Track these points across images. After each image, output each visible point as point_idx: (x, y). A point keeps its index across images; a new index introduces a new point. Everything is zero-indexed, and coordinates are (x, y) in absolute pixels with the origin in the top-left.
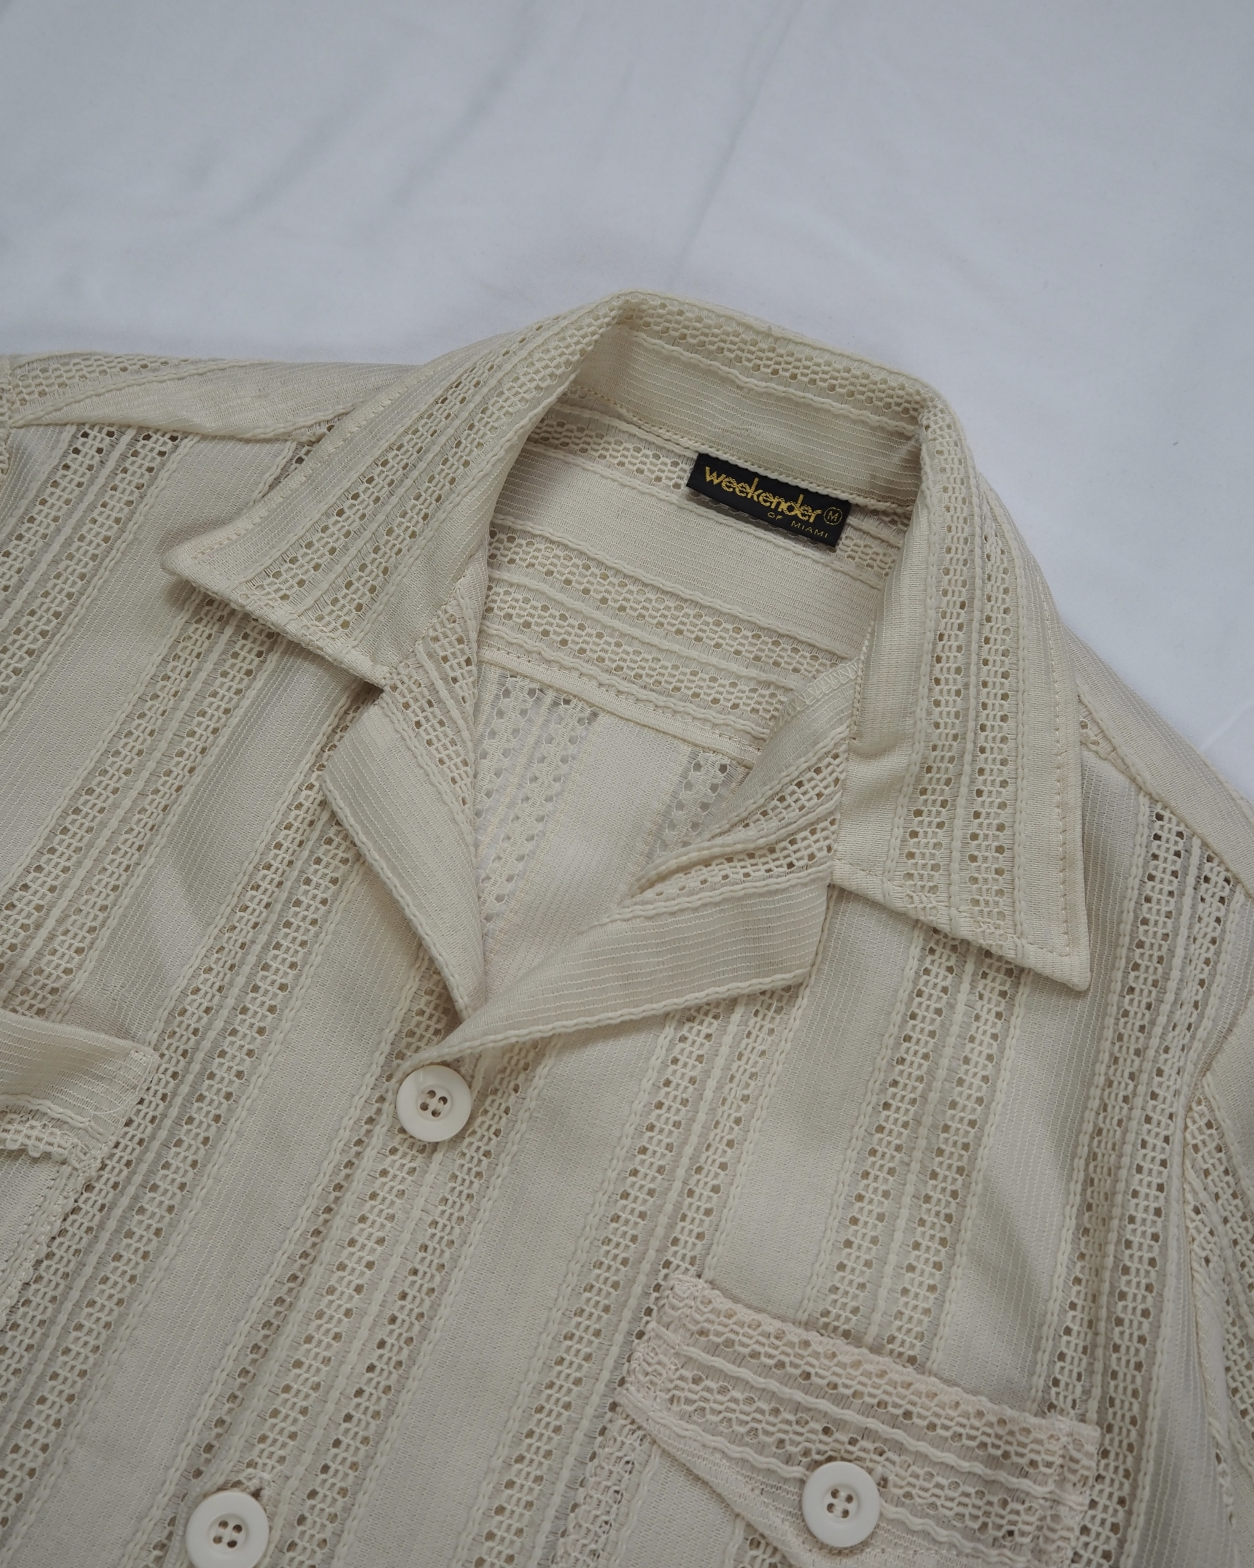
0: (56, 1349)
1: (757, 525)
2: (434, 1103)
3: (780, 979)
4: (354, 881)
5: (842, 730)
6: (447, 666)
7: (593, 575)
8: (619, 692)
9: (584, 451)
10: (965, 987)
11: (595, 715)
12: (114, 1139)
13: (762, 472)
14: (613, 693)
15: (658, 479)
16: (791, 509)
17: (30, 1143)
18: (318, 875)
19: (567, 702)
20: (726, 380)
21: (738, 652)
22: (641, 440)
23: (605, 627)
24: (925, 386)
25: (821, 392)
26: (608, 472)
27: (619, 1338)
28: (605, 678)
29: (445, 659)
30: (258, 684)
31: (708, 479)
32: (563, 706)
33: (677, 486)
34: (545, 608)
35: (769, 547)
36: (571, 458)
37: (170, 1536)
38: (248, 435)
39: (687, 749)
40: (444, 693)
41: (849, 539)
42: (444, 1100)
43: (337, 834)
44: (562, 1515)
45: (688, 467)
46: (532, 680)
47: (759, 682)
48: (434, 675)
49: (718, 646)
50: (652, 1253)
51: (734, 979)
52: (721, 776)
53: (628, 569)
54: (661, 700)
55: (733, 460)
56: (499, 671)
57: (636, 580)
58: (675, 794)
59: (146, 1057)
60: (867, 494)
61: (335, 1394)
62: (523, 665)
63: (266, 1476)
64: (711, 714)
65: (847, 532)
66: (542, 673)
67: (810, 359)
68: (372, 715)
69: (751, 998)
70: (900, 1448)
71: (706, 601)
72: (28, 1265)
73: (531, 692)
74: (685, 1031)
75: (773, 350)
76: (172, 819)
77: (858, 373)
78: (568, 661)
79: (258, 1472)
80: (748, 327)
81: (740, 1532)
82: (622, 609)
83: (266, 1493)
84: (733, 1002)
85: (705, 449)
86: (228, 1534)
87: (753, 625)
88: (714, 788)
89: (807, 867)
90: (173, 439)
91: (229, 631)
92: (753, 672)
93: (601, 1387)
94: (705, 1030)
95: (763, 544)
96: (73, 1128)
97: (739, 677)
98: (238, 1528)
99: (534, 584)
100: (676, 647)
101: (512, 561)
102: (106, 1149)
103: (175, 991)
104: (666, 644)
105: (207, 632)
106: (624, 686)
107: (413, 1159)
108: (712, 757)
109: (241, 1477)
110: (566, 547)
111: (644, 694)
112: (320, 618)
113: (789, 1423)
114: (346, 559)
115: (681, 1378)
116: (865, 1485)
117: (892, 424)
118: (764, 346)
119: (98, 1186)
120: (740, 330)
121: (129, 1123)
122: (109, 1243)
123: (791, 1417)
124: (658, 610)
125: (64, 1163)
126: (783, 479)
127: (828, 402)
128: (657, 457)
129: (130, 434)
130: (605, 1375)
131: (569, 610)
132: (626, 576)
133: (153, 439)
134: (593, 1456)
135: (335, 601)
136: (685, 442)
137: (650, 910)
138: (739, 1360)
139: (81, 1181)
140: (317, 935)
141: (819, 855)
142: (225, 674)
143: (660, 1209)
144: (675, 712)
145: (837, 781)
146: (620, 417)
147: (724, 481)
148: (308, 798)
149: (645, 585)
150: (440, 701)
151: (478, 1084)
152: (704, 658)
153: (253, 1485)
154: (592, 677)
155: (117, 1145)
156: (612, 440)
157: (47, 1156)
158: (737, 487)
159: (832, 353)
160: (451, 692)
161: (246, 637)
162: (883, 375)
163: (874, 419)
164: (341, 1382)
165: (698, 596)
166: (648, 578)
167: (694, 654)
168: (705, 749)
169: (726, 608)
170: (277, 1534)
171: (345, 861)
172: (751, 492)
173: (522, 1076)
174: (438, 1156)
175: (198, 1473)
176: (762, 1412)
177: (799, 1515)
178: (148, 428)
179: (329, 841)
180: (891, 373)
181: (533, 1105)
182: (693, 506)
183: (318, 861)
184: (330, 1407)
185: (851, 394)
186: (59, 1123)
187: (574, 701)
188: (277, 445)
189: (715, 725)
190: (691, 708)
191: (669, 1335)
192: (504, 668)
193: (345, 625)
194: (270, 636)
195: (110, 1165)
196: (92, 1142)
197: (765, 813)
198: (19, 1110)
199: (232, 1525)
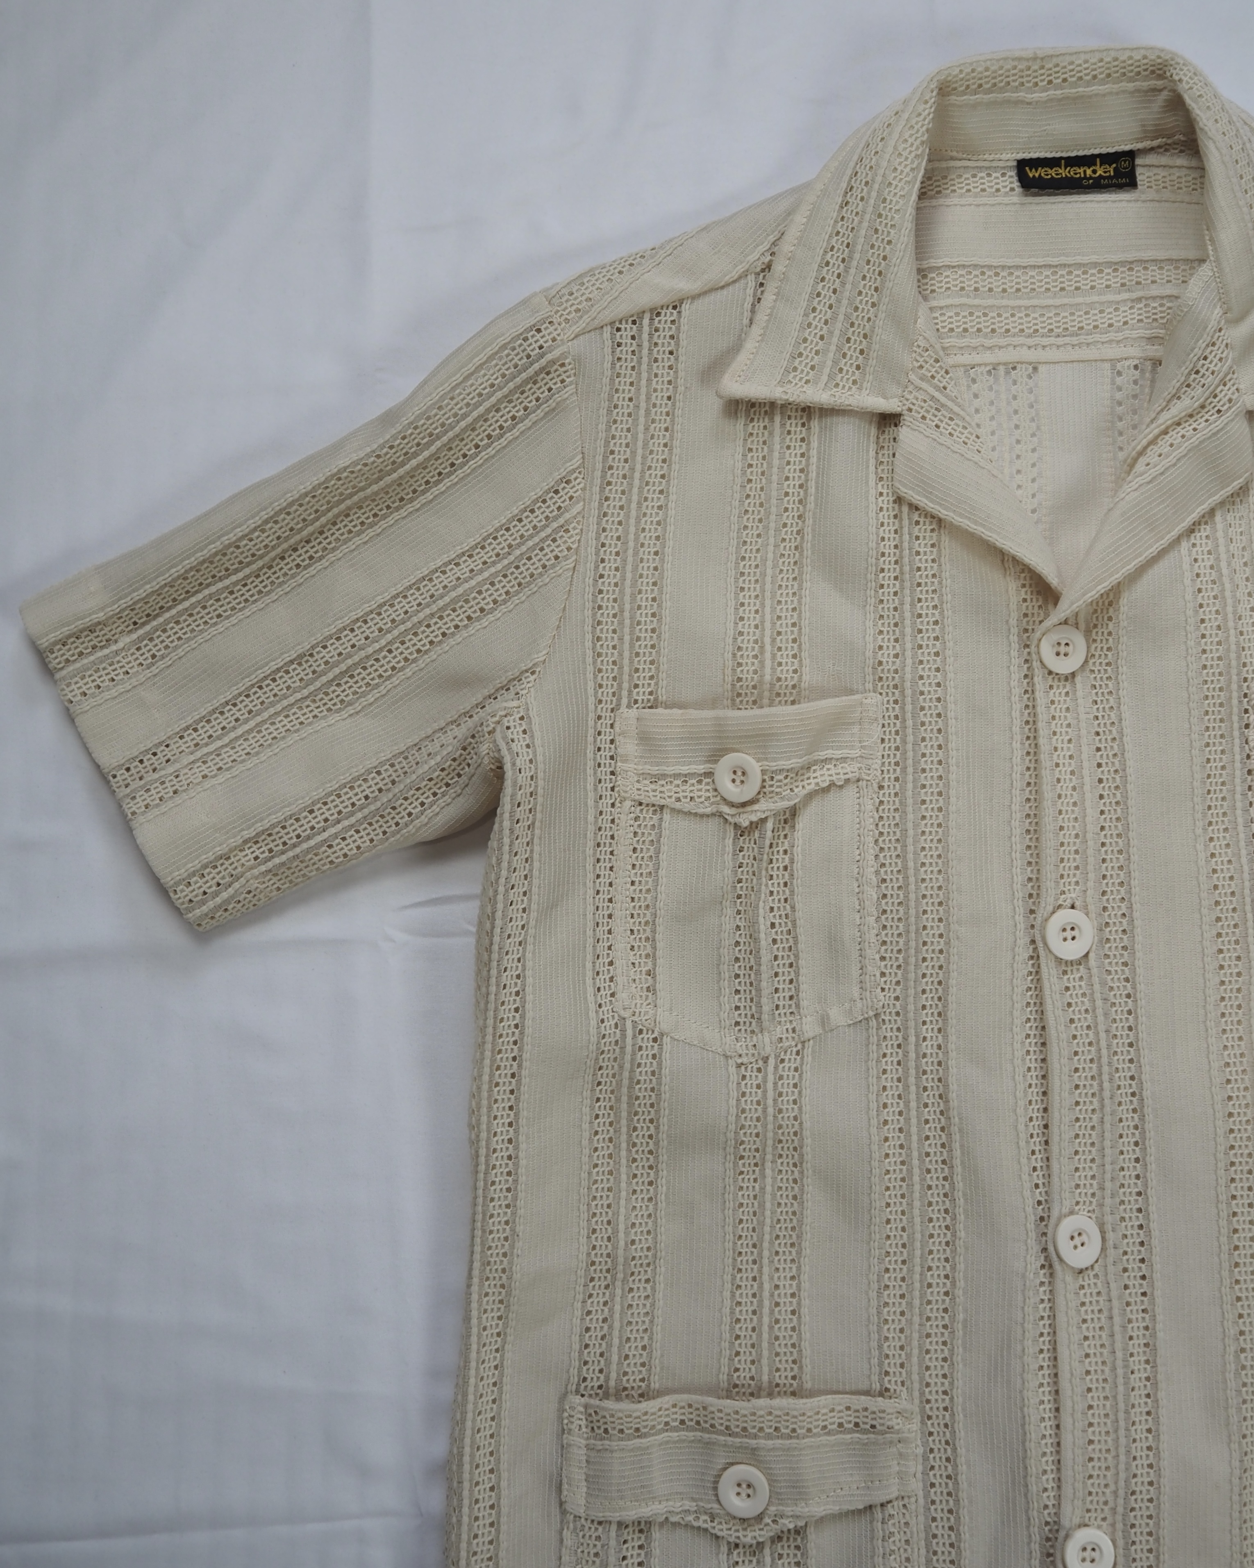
0: (916, 882)
1: (1078, 193)
2: (1063, 649)
3: (1236, 484)
4: (946, 540)
5: (1217, 312)
6: (936, 381)
7: (990, 277)
8: (1044, 347)
9: (939, 192)
11: (1035, 369)
12: (880, 754)
13: (1065, 155)
14: (1040, 349)
15: (998, 190)
16: (1094, 172)
17: (834, 778)
18: (920, 546)
19: (1014, 368)
20: (1017, 103)
21: (1108, 287)
22: (973, 168)
23: (1013, 308)
24: (1162, 51)
25: (1088, 84)
26: (963, 201)
27: (1236, 733)
28: (1030, 341)
29: (933, 377)
30: (815, 444)
31: (1031, 175)
32: (1013, 372)
33: (1012, 189)
34: (971, 314)
35: (1096, 205)
36: (934, 202)
37: (1036, 949)
38: (722, 284)
39: (1107, 365)
40: (943, 400)
41: (1142, 175)
42: (1067, 644)
43: (920, 515)
45: (1013, 173)
46: (986, 365)
47: (1133, 301)
48: (931, 390)
49: (1093, 287)
50: (1235, 678)
51: (1209, 497)
52: (1137, 372)
53: (1009, 262)
54: (1074, 340)
55: (1042, 155)
56: (962, 369)
57: (1018, 267)
58: (1112, 398)
59: (873, 700)
60: (1142, 139)
61: (1089, 836)
62: (976, 358)
63: (1073, 895)
64: (1112, 335)
65: (1139, 171)
66: (989, 357)
67: (1072, 63)
68: (904, 433)
69: (1222, 504)
71: (1070, 260)
72: (871, 845)
73: (989, 372)
74: (1193, 541)
75: (1043, 67)
76: (807, 553)
77: (1109, 59)
78: (1002, 342)
79: (1068, 895)
80: (1021, 59)
82: (1018, 290)
83: (1077, 904)
84: (1212, 512)
85: (1021, 156)
86: (1069, 934)
87: (1110, 264)
88: (1135, 382)
89: (1230, 408)
90: (675, 308)
91: (777, 419)
92: (1126, 296)
94: (1204, 534)
95: (1089, 205)
96: (852, 759)
97: (1118, 303)
98: (1073, 929)
99: (957, 301)
100: (1066, 301)
101: (933, 291)
102: (879, 762)
103: (870, 654)
104: (1058, 302)
105: (762, 425)
106: (1045, 341)
107: (1065, 686)
108: (1127, 363)
109: (1060, 902)
110: (964, 266)
111: (1060, 341)
112: (837, 385)
114: (835, 340)
117: (1146, 84)
118: (1036, 68)
119: (886, 784)
120: (1016, 63)
121: (883, 740)
122: (914, 812)
124: (1041, 281)
125: (858, 780)
126: (1081, 153)
127: (1095, 89)
128: (989, 175)
129: (647, 316)
130: (1238, 757)
131: (985, 308)
132: (1009, 267)
133: (663, 314)
135: (841, 370)
136: (1004, 156)
137: (1147, 477)
139: (875, 786)
140: (940, 583)
141: (1234, 397)
142: (788, 447)
143: (1228, 650)
144: (1088, 344)
145: (1227, 345)
146: (952, 159)
147: (1041, 172)
148: (886, 501)
149: (1025, 267)
150: (943, 405)
151: (1082, 626)
152: (1088, 300)
153: (1068, 903)
154: (1022, 345)
155: (883, 757)
156: (954, 176)
157: (847, 781)
158: (1052, 173)
159: (1087, 53)
160: (947, 396)
161: (789, 418)
162: (1128, 54)
163: (1131, 86)
164: (1090, 827)
165: (1063, 260)
166: (1024, 262)
167: (1080, 300)
168: (1119, 360)
169: (1085, 260)
170: (1095, 922)
171: (932, 530)
172: (1064, 172)
173: (1111, 610)
174: (1078, 679)
175: (1034, 912)
178: (656, 309)
179: (917, 523)
180: (1136, 50)
181: (1125, 624)
182: (1030, 199)
183: (917, 538)
184: (1090, 843)
185: (1109, 76)
186: (844, 760)
187: (1019, 366)
188: (742, 281)
189: (1118, 342)
190: (1097, 337)
192: (965, 366)
193: (855, 382)
194: (803, 410)
195: (885, 769)
196: (870, 761)
197: (1188, 386)
198: (816, 762)
199: (1068, 928)
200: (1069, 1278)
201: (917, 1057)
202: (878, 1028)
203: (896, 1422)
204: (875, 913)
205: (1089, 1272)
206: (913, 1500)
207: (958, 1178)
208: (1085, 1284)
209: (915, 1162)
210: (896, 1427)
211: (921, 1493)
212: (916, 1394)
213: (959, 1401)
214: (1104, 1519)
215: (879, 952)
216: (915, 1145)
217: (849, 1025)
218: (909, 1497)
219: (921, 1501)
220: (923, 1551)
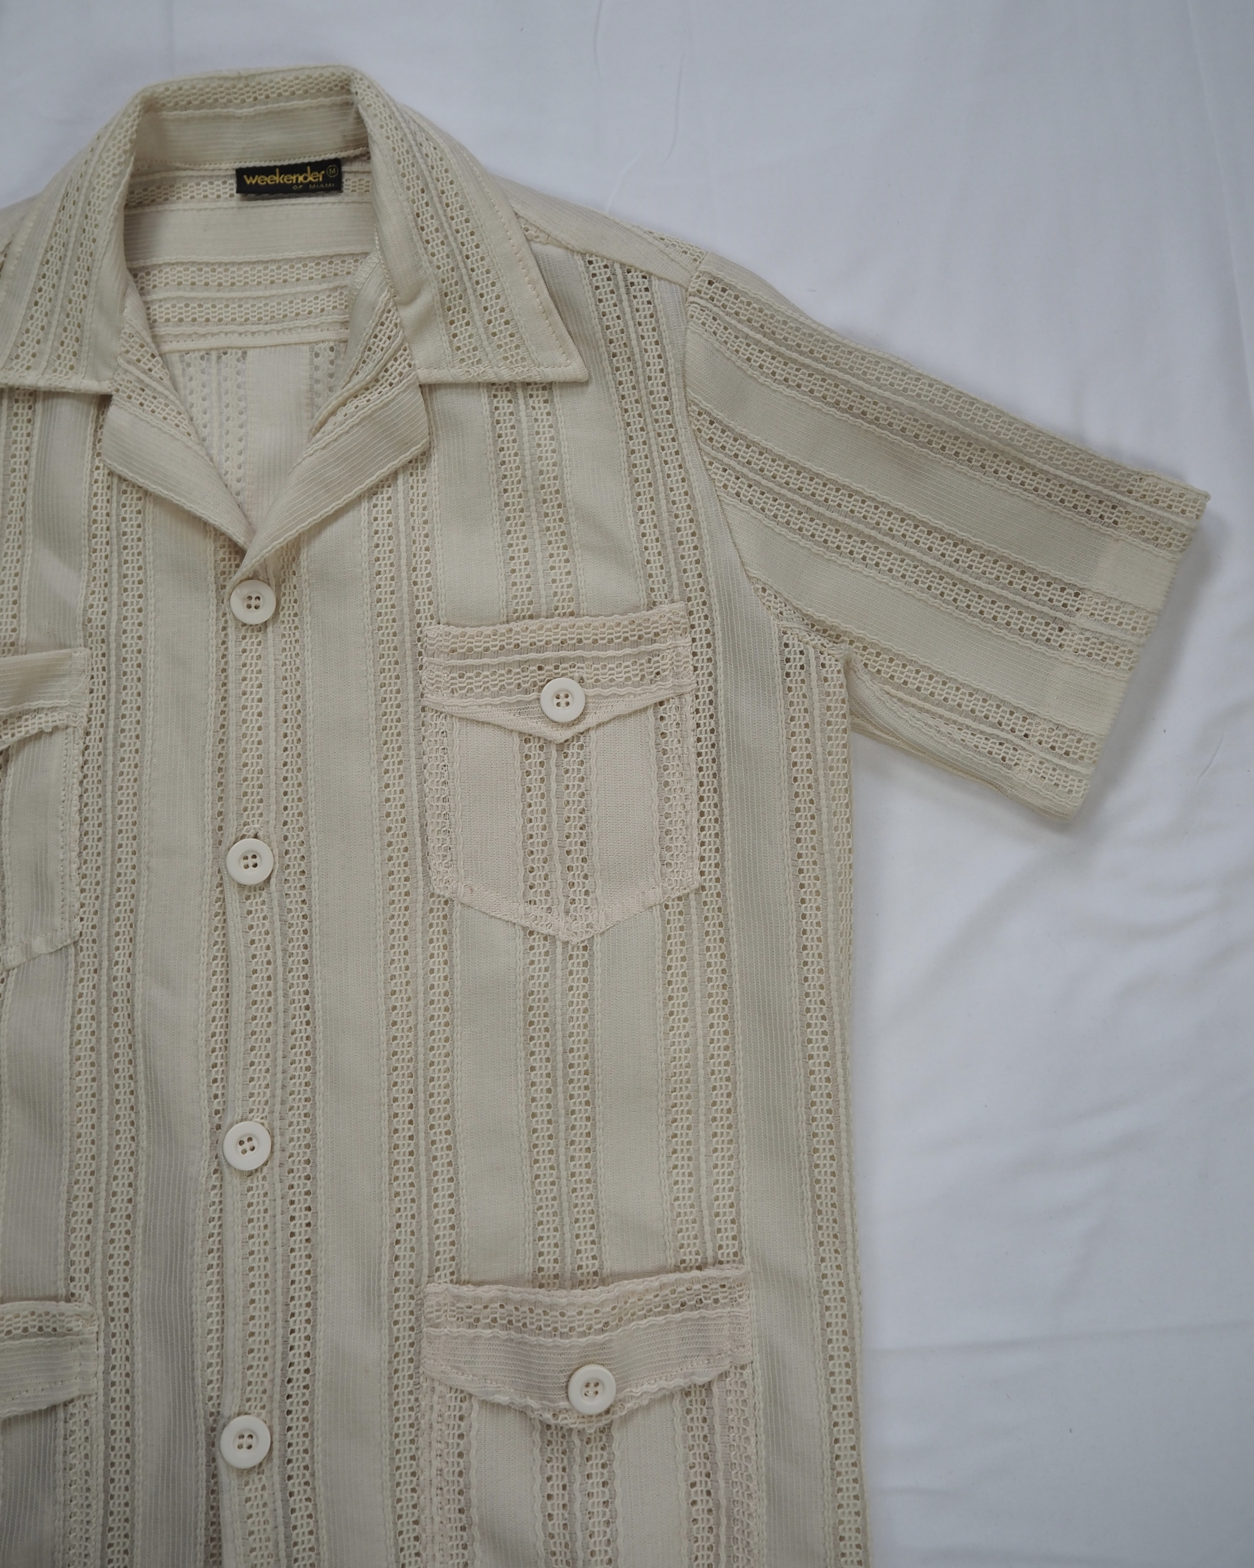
0: (114, 819)
1: (290, 197)
2: (253, 602)
3: (415, 450)
4: (150, 507)
5: (385, 295)
6: (141, 364)
7: (206, 272)
8: (253, 333)
9: (166, 199)
10: (522, 407)
11: (245, 353)
12: (87, 703)
13: (278, 164)
14: (249, 336)
15: (219, 196)
16: (305, 178)
17: (43, 726)
18: (128, 513)
19: (225, 353)
20: (228, 118)
21: (311, 278)
22: (197, 177)
23: (227, 300)
24: (346, 67)
25: (288, 99)
26: (187, 206)
27: (410, 674)
28: (241, 329)
29: (139, 361)
30: (38, 424)
31: (248, 182)
32: (224, 357)
33: (232, 196)
34: (187, 306)
35: (302, 207)
36: (160, 208)
37: (221, 878)
39: (306, 348)
40: (147, 380)
41: (349, 181)
42: (258, 598)
43: (128, 486)
44: (420, 773)
45: (233, 181)
46: (199, 350)
47: (331, 290)
48: (137, 372)
49: (298, 280)
50: (407, 623)
51: (389, 462)
52: (333, 354)
53: (226, 259)
54: (279, 326)
55: (258, 164)
56: (178, 355)
57: (233, 264)
58: (311, 377)
59: (82, 653)
60: (346, 148)
61: (272, 771)
62: (189, 345)
63: (256, 826)
64: (311, 321)
65: (346, 177)
66: (203, 344)
67: (271, 81)
68: (113, 412)
69: (404, 468)
70: (583, 659)
71: (280, 256)
72: (76, 786)
73: (202, 358)
74: (374, 501)
75: (247, 86)
76: (29, 522)
77: (303, 77)
78: (215, 329)
79: (251, 826)
80: (226, 78)
81: (517, 740)
82: (233, 284)
83: (260, 834)
84: (395, 475)
85: (238, 165)
86: (251, 862)
87: (312, 258)
88: (332, 363)
89: (401, 381)
91: (5, 402)
92: (325, 286)
93: (411, 702)
94: (385, 496)
95: (299, 208)
96: (62, 708)
97: (318, 292)
98: (254, 857)
99: (174, 294)
100: (274, 292)
101: (155, 286)
102: (86, 710)
103: (79, 612)
104: (267, 293)
106: (254, 328)
107: (257, 637)
108: (322, 345)
109: (243, 832)
110: (182, 263)
111: (267, 328)
112: (55, 371)
113: (518, 673)
114: (53, 330)
115: (453, 678)
116: (571, 685)
117: (339, 99)
118: (241, 86)
119: (92, 730)
120: (221, 82)
121: (92, 691)
122: (114, 754)
123: (519, 670)
124: (254, 275)
125: (67, 727)
126: (292, 162)
127: (296, 103)
128: (211, 183)
130: (411, 696)
131: (201, 300)
132: (226, 264)
134: (424, 738)
135: (59, 357)
136: (224, 166)
137: (323, 442)
138: (480, 656)
139: (81, 732)
140: (144, 546)
141: (405, 371)
142: (15, 428)
143: (401, 599)
144: (290, 330)
145: (396, 325)
146: (178, 169)
147: (258, 180)
148: (101, 475)
149: (240, 264)
150: (147, 386)
151: (273, 581)
152: (293, 290)
153: (252, 833)
154: (233, 332)
155: (91, 706)
156: (180, 185)
157: (56, 729)
158: (268, 180)
159: (284, 71)
160: (151, 377)
161: (17, 401)
162: (319, 72)
163: (327, 101)
164: (273, 763)
165: (274, 256)
166: (240, 259)
167: (286, 291)
168: (316, 343)
169: (293, 255)
170: (276, 851)
171: (139, 499)
172: (278, 179)
173: (294, 565)
174: (270, 629)
175: (220, 843)
176: (503, 675)
177: (544, 717)
179: (125, 492)
180: (323, 68)
181: (307, 577)
182: (246, 203)
183: (124, 506)
184: (273, 777)
185: (306, 92)
186: (53, 709)
187: (229, 351)
189: (316, 327)
190: (298, 323)
191: (435, 660)
192: (180, 351)
193: (72, 368)
194: (31, 394)
195: (93, 717)
196: (77, 710)
197: (364, 362)
198: (28, 712)
199: (250, 856)
200: (236, 1181)
201: (109, 980)
202: (76, 955)
203: (76, 1325)
204: (77, 849)
205: (258, 1174)
206: (93, 1398)
207: (141, 1092)
208: (254, 1185)
209: (105, 1078)
210: (76, 1329)
211: (101, 1392)
212: (99, 1297)
213: (138, 1301)
214: (263, 1407)
215: (79, 884)
216: (104, 1062)
217: (51, 953)
218: (90, 1396)
219: (101, 1399)
220: (102, 1447)
